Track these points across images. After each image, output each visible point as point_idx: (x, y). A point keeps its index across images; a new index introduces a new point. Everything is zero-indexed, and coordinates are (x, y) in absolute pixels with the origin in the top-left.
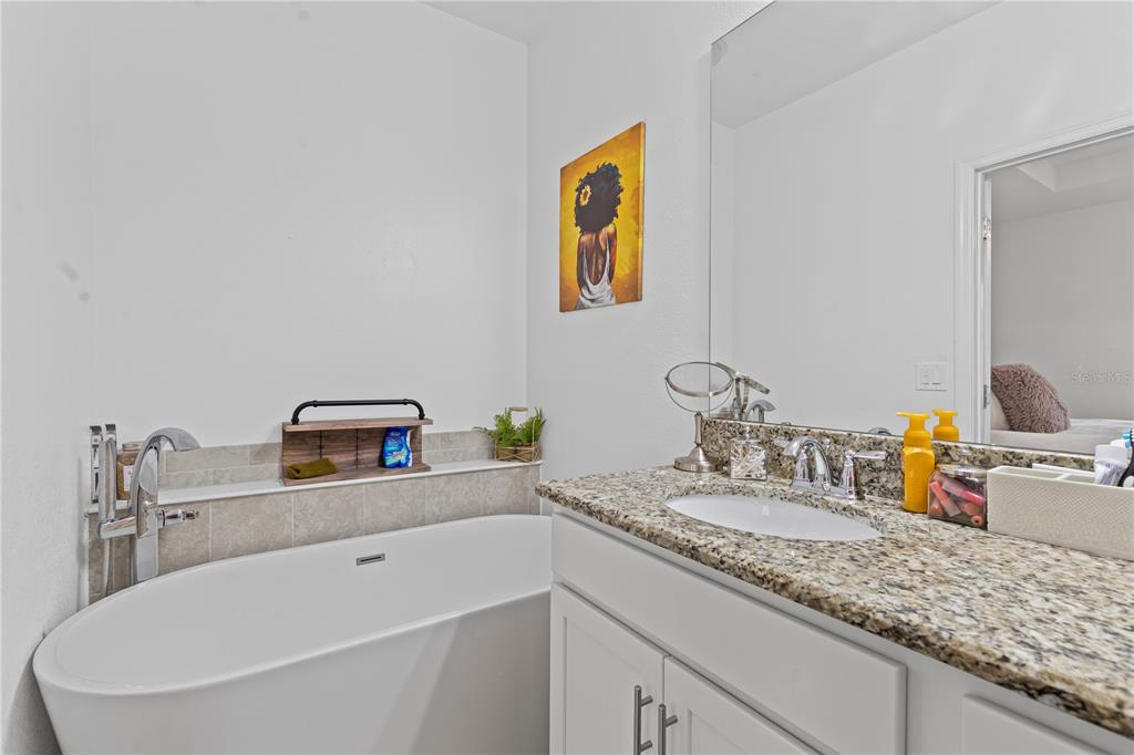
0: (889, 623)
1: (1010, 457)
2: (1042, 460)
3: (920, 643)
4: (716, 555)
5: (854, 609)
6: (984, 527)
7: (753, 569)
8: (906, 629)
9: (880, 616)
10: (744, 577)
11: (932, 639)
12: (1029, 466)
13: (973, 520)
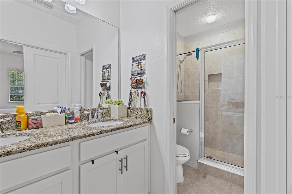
0: (71, 138)
1: (41, 113)
2: (47, 113)
3: (76, 138)
4: (21, 149)
5: (65, 139)
6: (42, 127)
7: (36, 145)
8: (74, 137)
9: (69, 138)
10: (34, 149)
11: (78, 137)
12: (45, 114)
13: (39, 127)
